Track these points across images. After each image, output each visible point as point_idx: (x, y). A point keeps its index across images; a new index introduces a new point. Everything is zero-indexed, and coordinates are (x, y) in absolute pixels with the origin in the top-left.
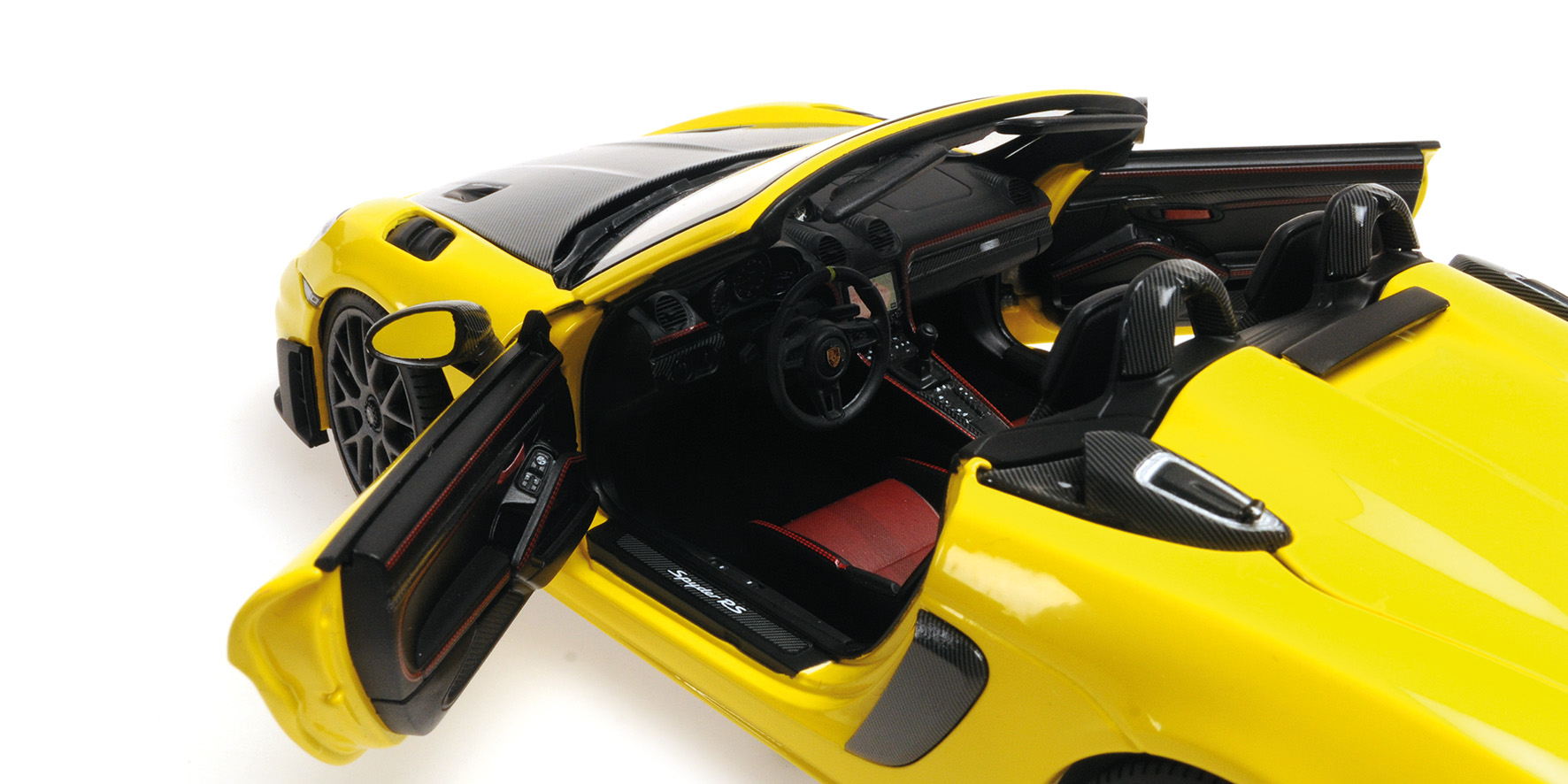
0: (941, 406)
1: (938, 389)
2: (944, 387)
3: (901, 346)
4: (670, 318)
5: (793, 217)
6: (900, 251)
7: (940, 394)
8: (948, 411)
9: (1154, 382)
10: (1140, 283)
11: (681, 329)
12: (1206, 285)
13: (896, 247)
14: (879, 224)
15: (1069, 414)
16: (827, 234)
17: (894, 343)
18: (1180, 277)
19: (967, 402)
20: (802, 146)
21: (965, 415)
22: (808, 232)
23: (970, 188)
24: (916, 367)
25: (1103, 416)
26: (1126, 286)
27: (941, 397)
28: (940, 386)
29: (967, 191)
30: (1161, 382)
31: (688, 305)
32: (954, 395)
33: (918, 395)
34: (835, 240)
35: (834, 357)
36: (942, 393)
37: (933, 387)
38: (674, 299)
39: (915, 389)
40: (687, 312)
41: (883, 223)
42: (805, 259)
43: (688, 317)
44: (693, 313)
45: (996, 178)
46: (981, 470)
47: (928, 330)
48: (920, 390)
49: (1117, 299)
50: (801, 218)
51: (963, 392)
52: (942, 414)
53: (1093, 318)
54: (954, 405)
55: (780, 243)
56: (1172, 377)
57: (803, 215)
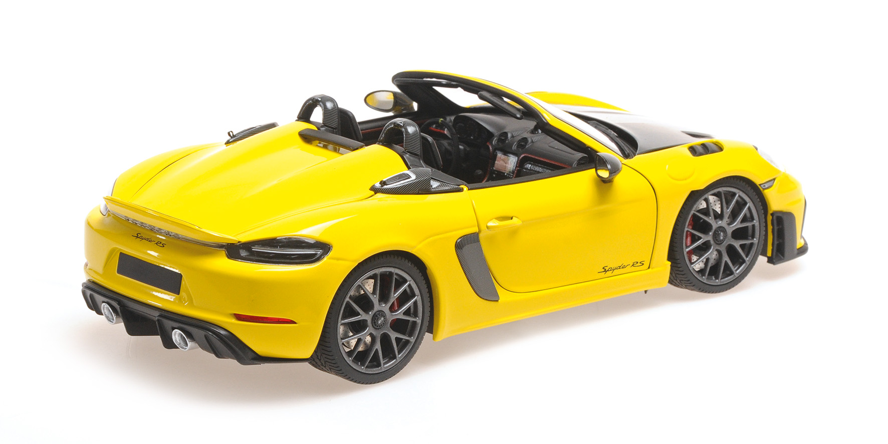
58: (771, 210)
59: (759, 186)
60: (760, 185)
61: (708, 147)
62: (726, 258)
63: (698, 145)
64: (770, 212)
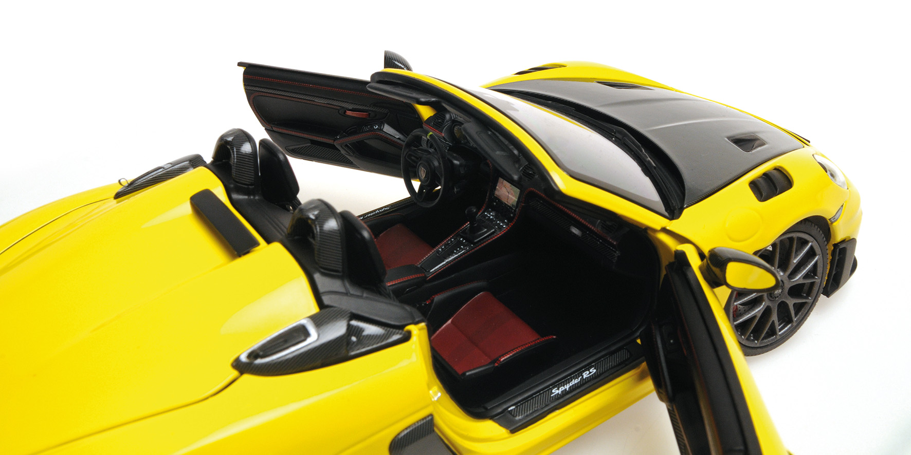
58: (835, 239)
59: (829, 221)
60: (830, 219)
61: (772, 178)
62: (774, 317)
63: (760, 177)
64: (833, 242)
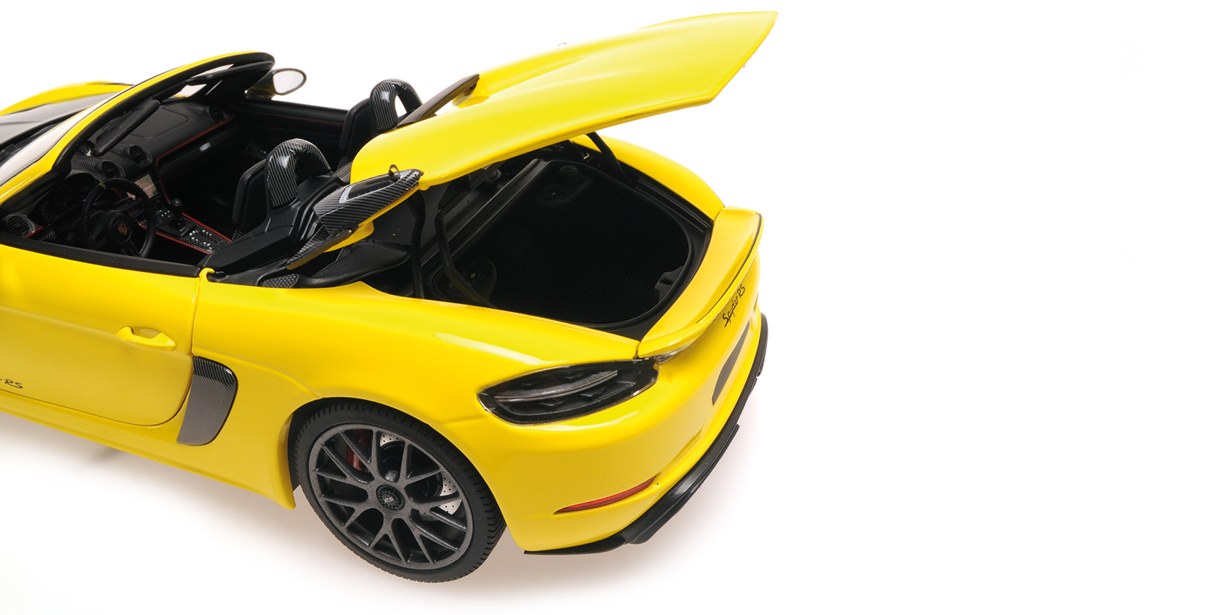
0: (194, 243)
1: (191, 234)
2: (194, 232)
3: (165, 214)
4: (19, 229)
5: (83, 154)
6: (151, 161)
7: (193, 236)
8: (198, 245)
9: (290, 207)
10: (272, 157)
11: (27, 234)
12: (306, 151)
13: (148, 159)
14: (135, 149)
15: (251, 234)
16: (105, 160)
17: (160, 214)
18: (292, 149)
19: (209, 237)
20: (80, 111)
21: (209, 245)
22: (93, 162)
23: (186, 117)
24: (175, 223)
25: (268, 230)
26: (265, 160)
27: (193, 238)
28: (191, 232)
29: (184, 119)
30: (293, 206)
31: (29, 221)
32: (201, 236)
33: (181, 241)
34: (110, 163)
35: (123, 230)
36: (193, 235)
37: (188, 233)
38: (18, 217)
39: (177, 237)
40: (28, 224)
41: (138, 147)
42: (95, 177)
43: (29, 226)
44: (32, 223)
45: (201, 108)
46: (209, 275)
47: (177, 202)
48: (180, 237)
49: (262, 169)
50: (89, 154)
51: (205, 232)
52: (195, 247)
53: (253, 180)
54: (201, 241)
55: (73, 172)
56: (299, 202)
57: (90, 152)
